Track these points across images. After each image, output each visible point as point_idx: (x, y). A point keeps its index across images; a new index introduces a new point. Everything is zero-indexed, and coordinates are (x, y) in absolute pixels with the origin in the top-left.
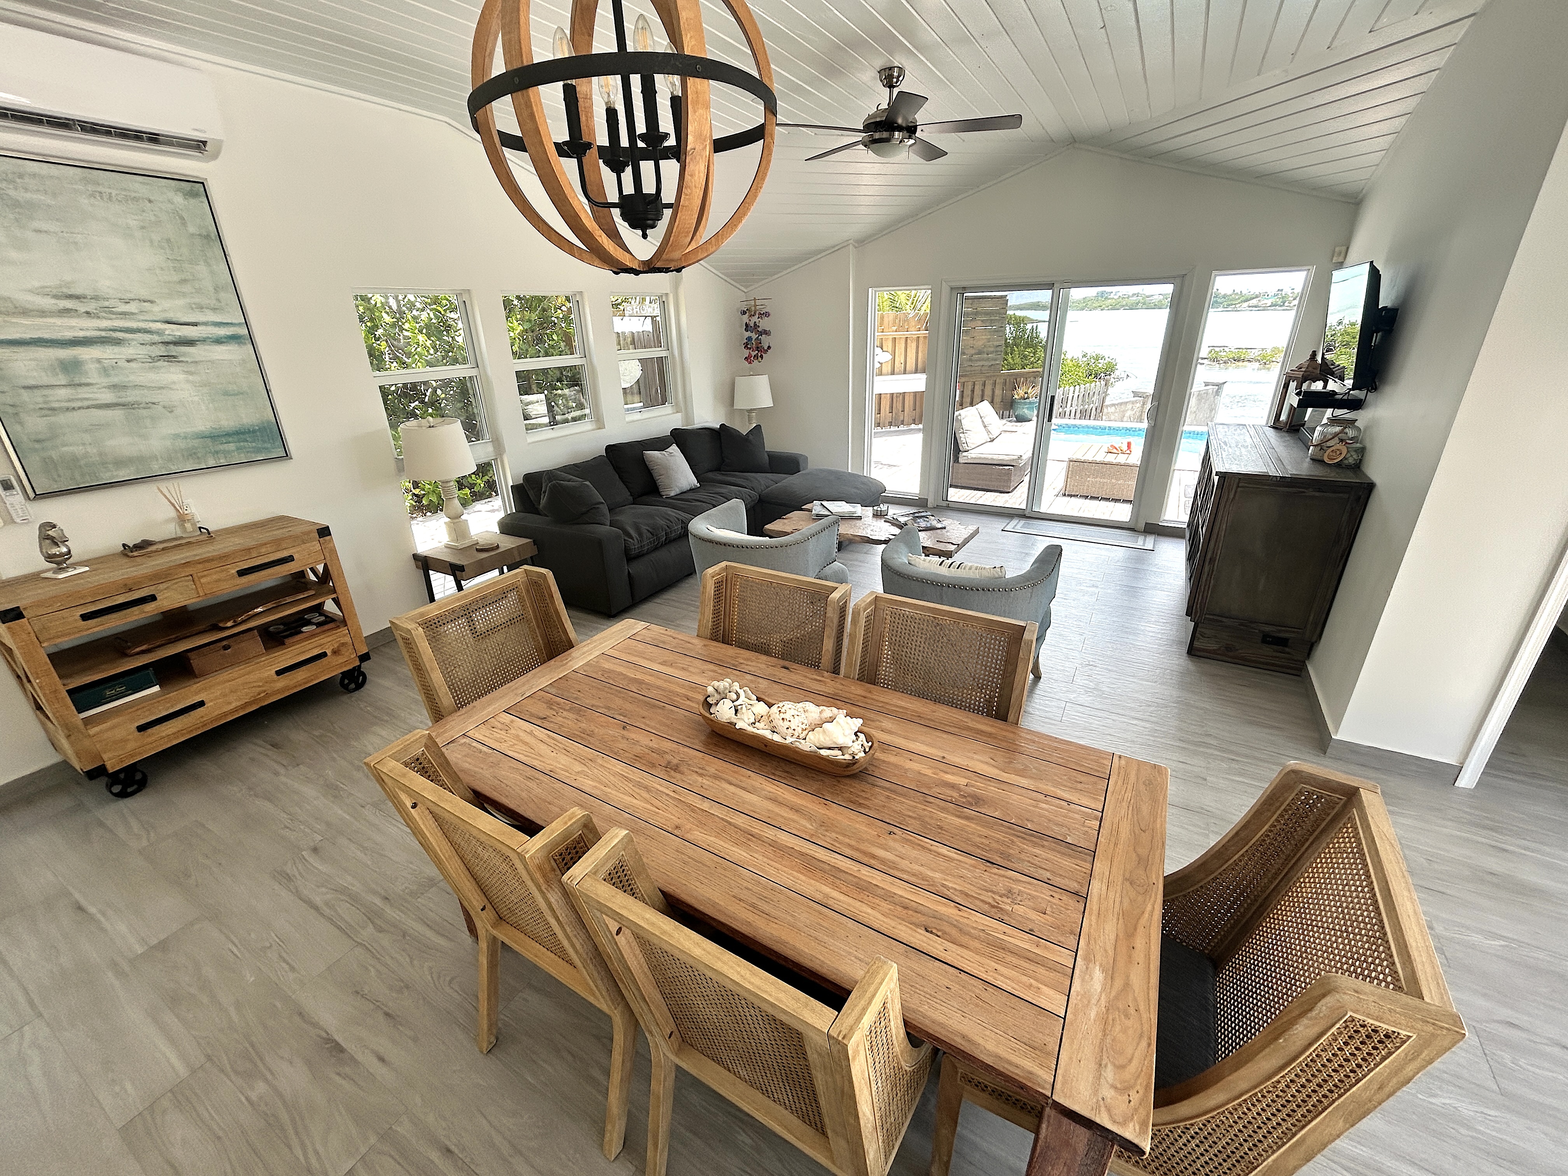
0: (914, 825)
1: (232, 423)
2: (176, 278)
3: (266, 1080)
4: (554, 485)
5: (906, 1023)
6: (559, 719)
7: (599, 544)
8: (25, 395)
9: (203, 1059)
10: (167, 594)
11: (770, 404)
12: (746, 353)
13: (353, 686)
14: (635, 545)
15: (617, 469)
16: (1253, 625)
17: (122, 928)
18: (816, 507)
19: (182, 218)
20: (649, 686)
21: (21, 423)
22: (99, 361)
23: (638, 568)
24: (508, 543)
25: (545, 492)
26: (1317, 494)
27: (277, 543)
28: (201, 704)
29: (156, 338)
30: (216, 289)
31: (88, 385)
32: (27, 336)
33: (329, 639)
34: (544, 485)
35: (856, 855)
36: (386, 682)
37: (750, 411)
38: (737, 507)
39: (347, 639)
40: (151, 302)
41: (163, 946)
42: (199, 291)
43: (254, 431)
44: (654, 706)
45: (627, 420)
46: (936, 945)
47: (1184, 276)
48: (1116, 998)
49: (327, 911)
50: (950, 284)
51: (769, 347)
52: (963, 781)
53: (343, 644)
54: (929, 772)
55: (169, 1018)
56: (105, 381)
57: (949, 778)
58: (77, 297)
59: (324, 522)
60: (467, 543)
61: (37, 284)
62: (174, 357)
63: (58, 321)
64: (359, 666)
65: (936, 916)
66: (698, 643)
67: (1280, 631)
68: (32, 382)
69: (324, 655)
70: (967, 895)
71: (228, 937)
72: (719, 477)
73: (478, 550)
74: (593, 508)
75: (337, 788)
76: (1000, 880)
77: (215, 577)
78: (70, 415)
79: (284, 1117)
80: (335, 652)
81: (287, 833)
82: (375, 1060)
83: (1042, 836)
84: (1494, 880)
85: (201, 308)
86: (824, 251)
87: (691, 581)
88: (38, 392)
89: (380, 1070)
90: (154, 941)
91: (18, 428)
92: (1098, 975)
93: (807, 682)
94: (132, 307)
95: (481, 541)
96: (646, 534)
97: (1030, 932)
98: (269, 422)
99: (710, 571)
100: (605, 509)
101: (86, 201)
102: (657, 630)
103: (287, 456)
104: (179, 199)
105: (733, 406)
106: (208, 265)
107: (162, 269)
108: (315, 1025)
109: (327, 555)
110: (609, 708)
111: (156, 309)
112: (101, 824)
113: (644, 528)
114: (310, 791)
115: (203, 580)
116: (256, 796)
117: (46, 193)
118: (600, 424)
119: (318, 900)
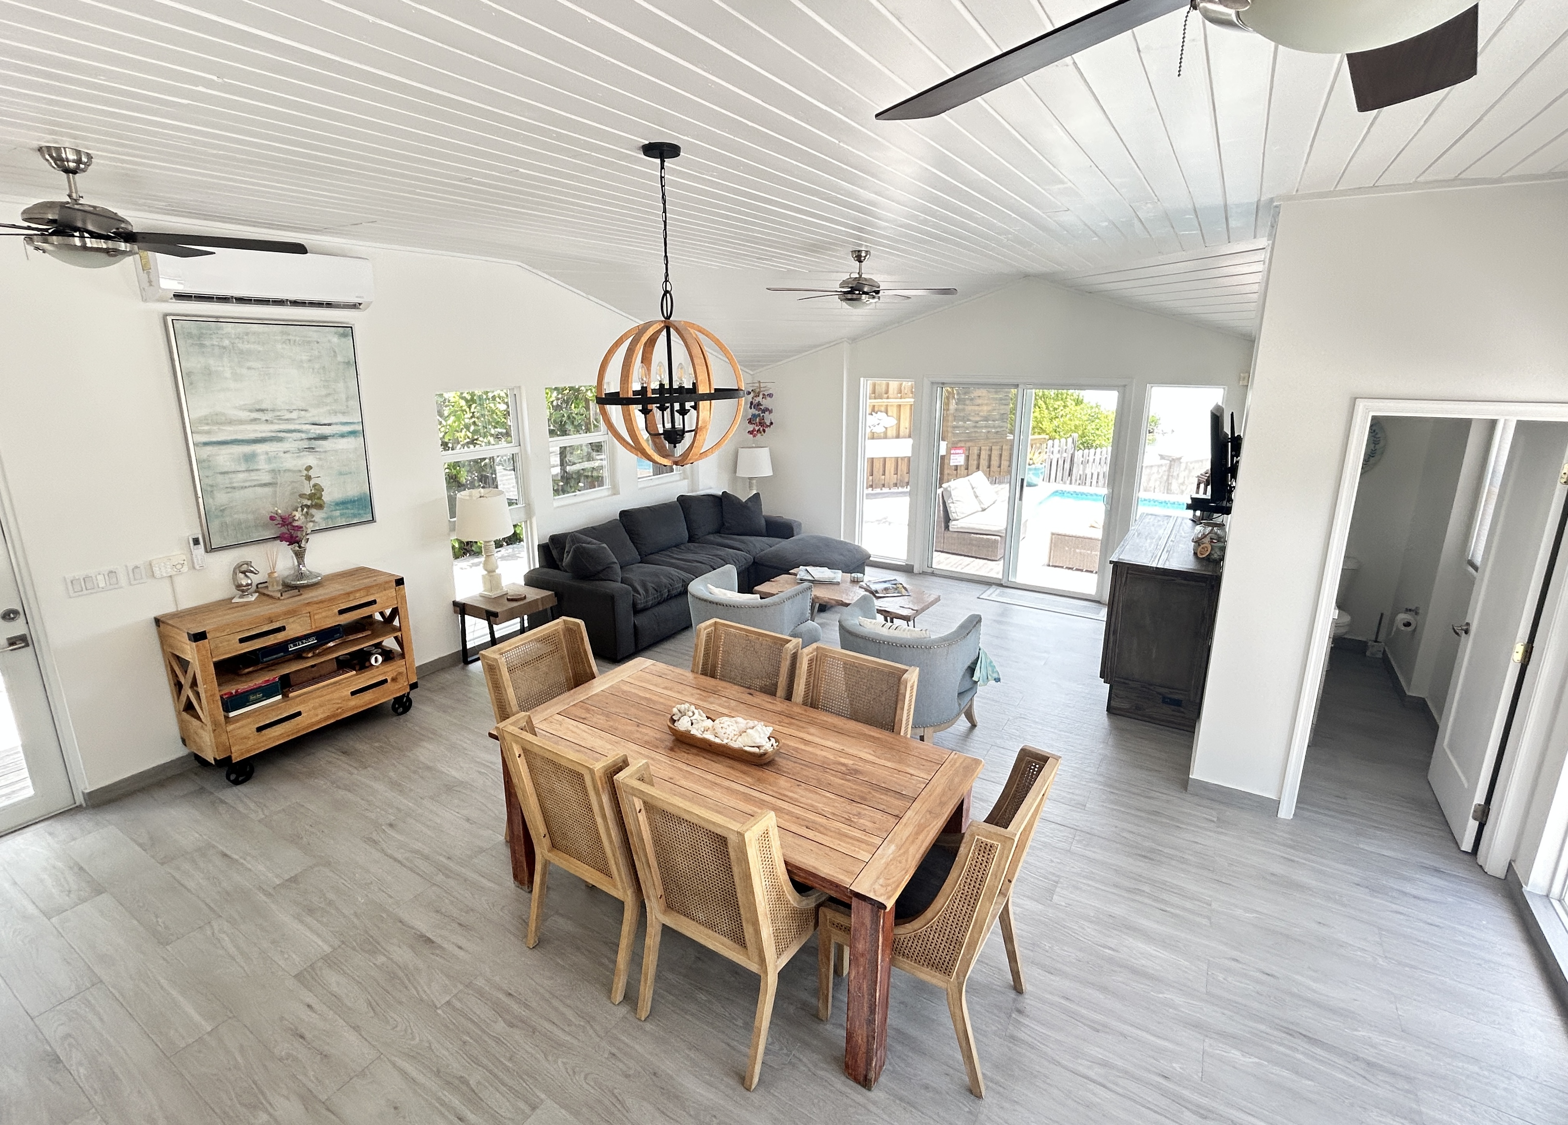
0: (814, 782)
1: (340, 496)
2: (324, 392)
3: (385, 955)
4: (577, 548)
5: (786, 863)
6: (595, 719)
7: (611, 599)
8: (220, 478)
9: (339, 943)
10: (293, 626)
11: (771, 474)
12: (751, 428)
13: (401, 710)
14: (641, 602)
15: (630, 532)
16: (1152, 688)
17: (261, 868)
18: (801, 572)
19: (335, 352)
20: (654, 702)
21: (213, 498)
22: (267, 453)
23: (642, 621)
24: (534, 594)
25: (568, 552)
26: (1183, 582)
27: (368, 589)
28: (299, 714)
29: (304, 436)
30: (347, 399)
31: (257, 470)
32: (229, 438)
33: (391, 668)
34: (567, 546)
35: (774, 794)
36: (427, 709)
37: (751, 479)
38: (731, 571)
39: (403, 669)
40: (306, 410)
41: (294, 879)
42: (336, 401)
43: (354, 501)
44: (658, 714)
45: (640, 486)
46: (810, 834)
47: (1125, 386)
48: (900, 856)
49: (408, 864)
50: (931, 379)
51: (772, 423)
52: (851, 762)
53: (400, 673)
54: (832, 757)
55: (309, 920)
56: (267, 467)
57: (843, 760)
58: (262, 410)
59: (400, 574)
60: (497, 593)
61: (242, 403)
62: (313, 448)
63: (249, 427)
64: (409, 693)
65: (814, 822)
66: (690, 675)
67: (1171, 693)
68: (226, 469)
69: (385, 681)
70: (834, 814)
71: (340, 877)
72: (718, 539)
73: (508, 600)
74: (608, 567)
75: (399, 785)
76: (855, 808)
77: (324, 614)
78: (242, 492)
79: (401, 974)
80: (394, 680)
81: (368, 814)
82: (457, 949)
83: (888, 790)
84: (1273, 878)
85: (335, 413)
86: (820, 345)
87: (687, 634)
88: (227, 476)
89: (461, 954)
90: (287, 877)
91: (211, 501)
92: (893, 847)
93: (764, 703)
94: (294, 415)
95: (511, 592)
96: (651, 590)
97: (864, 831)
98: (365, 494)
99: (703, 625)
100: (617, 567)
101: (280, 346)
102: (661, 666)
103: (373, 520)
104: (335, 340)
105: (735, 472)
106: (345, 382)
107: (316, 387)
108: (413, 928)
109: (399, 600)
110: (627, 714)
111: (308, 415)
112: (222, 802)
113: (650, 585)
114: (379, 786)
115: (316, 617)
116: (338, 787)
117: (259, 343)
118: (615, 491)
119: (399, 856)
